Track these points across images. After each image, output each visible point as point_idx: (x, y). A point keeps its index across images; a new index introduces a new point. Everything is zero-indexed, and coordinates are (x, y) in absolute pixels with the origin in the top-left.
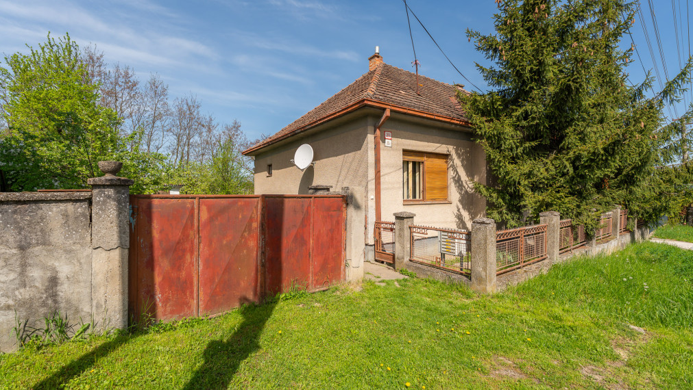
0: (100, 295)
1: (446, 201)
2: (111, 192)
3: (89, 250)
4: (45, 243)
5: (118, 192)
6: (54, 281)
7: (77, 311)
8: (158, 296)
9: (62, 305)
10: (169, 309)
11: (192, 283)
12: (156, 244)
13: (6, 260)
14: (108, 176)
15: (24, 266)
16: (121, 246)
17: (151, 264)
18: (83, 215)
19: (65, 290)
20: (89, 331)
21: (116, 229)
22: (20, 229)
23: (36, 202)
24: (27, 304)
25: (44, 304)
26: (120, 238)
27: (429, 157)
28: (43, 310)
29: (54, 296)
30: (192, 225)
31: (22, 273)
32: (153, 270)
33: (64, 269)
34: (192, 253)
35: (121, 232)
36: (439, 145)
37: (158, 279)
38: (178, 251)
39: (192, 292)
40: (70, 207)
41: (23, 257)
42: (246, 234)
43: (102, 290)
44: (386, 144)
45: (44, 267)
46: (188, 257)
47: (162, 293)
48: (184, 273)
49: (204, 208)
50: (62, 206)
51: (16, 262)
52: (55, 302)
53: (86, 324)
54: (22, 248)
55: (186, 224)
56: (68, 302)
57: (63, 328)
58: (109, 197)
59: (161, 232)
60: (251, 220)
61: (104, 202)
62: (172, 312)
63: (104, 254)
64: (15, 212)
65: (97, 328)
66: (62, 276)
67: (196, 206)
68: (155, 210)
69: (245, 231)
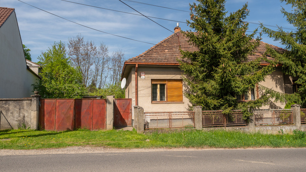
0: (32, 121)
1: (181, 102)
2: (35, 98)
3: (31, 111)
4: (23, 109)
5: (37, 98)
6: (24, 117)
7: (28, 124)
8: (45, 124)
9: (25, 122)
10: (47, 128)
11: (54, 122)
12: (45, 111)
13: (17, 111)
14: (36, 95)
15: (20, 113)
16: (37, 110)
17: (44, 116)
18: (30, 103)
19: (26, 119)
20: (30, 128)
21: (36, 106)
22: (20, 105)
23: (22, 100)
24: (19, 121)
25: (22, 121)
26: (37, 108)
27: (170, 81)
28: (22, 122)
29: (24, 120)
30: (54, 106)
31: (19, 114)
32: (44, 117)
33: (26, 115)
34: (54, 114)
35: (37, 107)
36: (174, 75)
37: (45, 120)
38: (50, 113)
39: (54, 124)
40: (28, 101)
41: (20, 111)
42: (69, 110)
43: (33, 120)
44: (142, 78)
45: (23, 114)
46: (53, 115)
47: (46, 123)
48: (51, 119)
49: (57, 102)
50: (26, 101)
51: (18, 112)
52: (24, 121)
53: (29, 127)
54: (20, 109)
55: (52, 106)
56: (26, 121)
57: (25, 127)
58: (35, 99)
59: (46, 108)
60: (71, 106)
61: (34, 101)
62: (48, 128)
63: (33, 112)
64: (19, 102)
65: (31, 128)
66: (26, 116)
67: (55, 102)
68: (45, 102)
69: (69, 109)
